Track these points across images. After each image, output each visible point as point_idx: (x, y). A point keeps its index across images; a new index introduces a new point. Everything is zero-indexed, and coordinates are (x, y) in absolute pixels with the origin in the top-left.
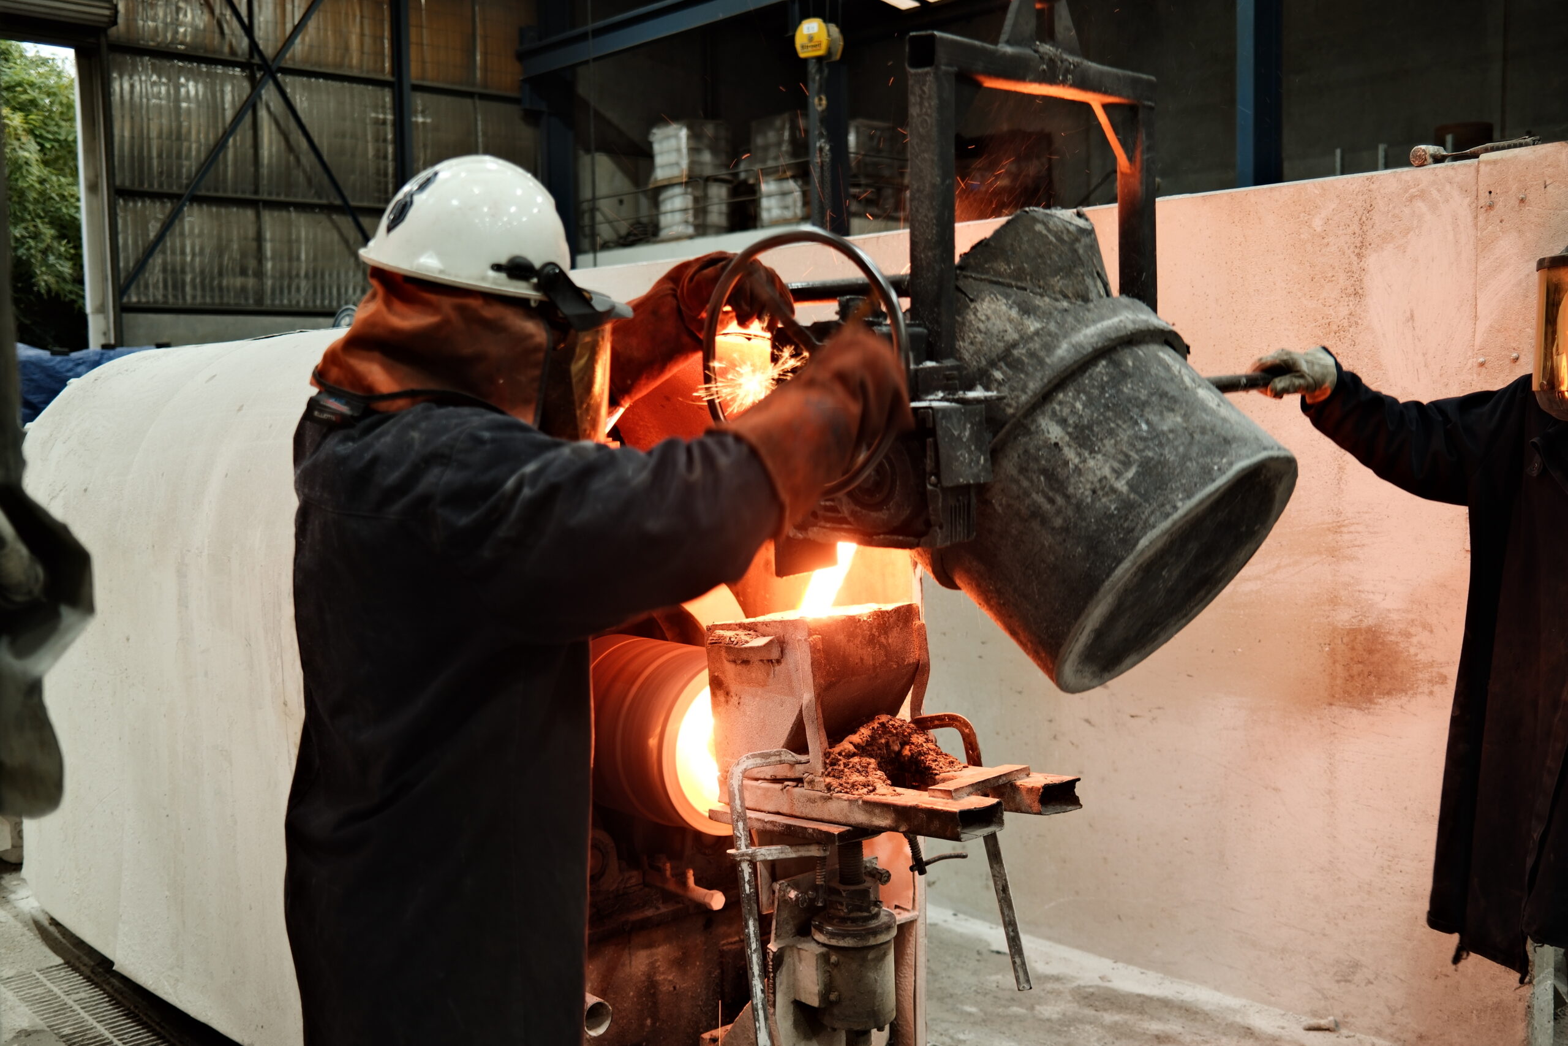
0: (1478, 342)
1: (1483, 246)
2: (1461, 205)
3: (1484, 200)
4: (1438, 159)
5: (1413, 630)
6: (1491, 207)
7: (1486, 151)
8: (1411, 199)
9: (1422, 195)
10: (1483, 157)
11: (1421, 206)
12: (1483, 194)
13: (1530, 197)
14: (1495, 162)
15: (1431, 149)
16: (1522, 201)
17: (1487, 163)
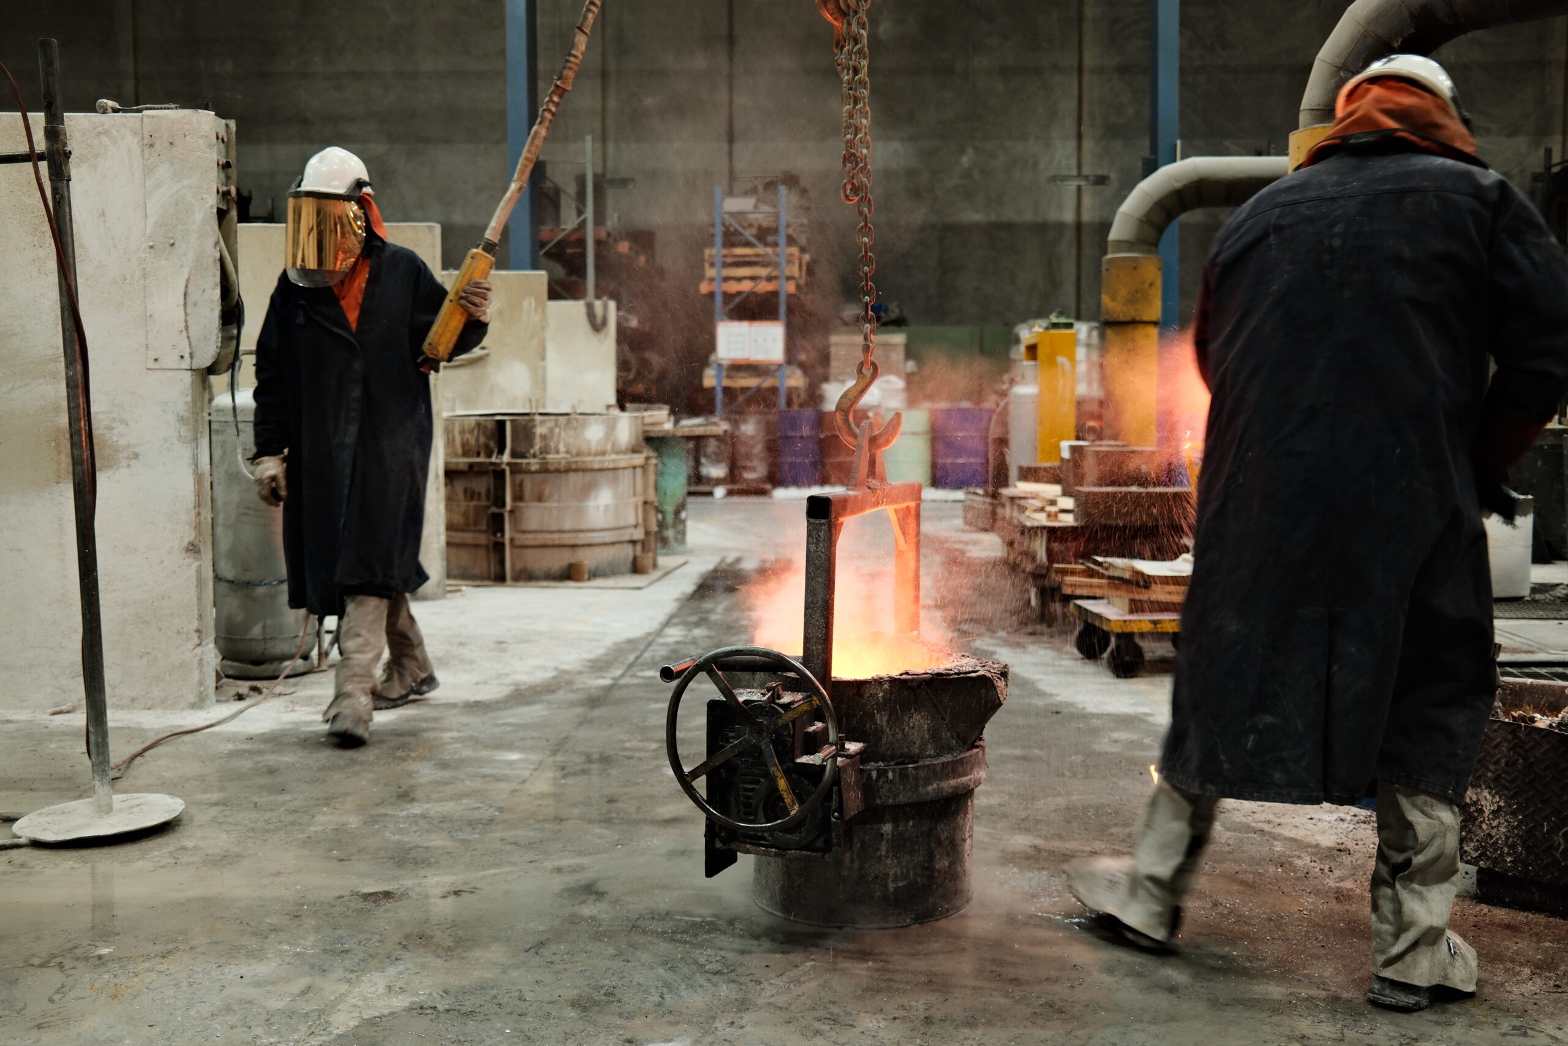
0: (148, 232)
1: (148, 170)
2: (132, 142)
3: (147, 140)
4: (115, 111)
5: (114, 425)
6: (152, 146)
7: (147, 109)
8: (99, 134)
9: (106, 133)
10: (145, 112)
11: (104, 138)
12: (147, 136)
13: (176, 142)
14: (153, 117)
15: (111, 103)
16: (171, 143)
17: (148, 117)
